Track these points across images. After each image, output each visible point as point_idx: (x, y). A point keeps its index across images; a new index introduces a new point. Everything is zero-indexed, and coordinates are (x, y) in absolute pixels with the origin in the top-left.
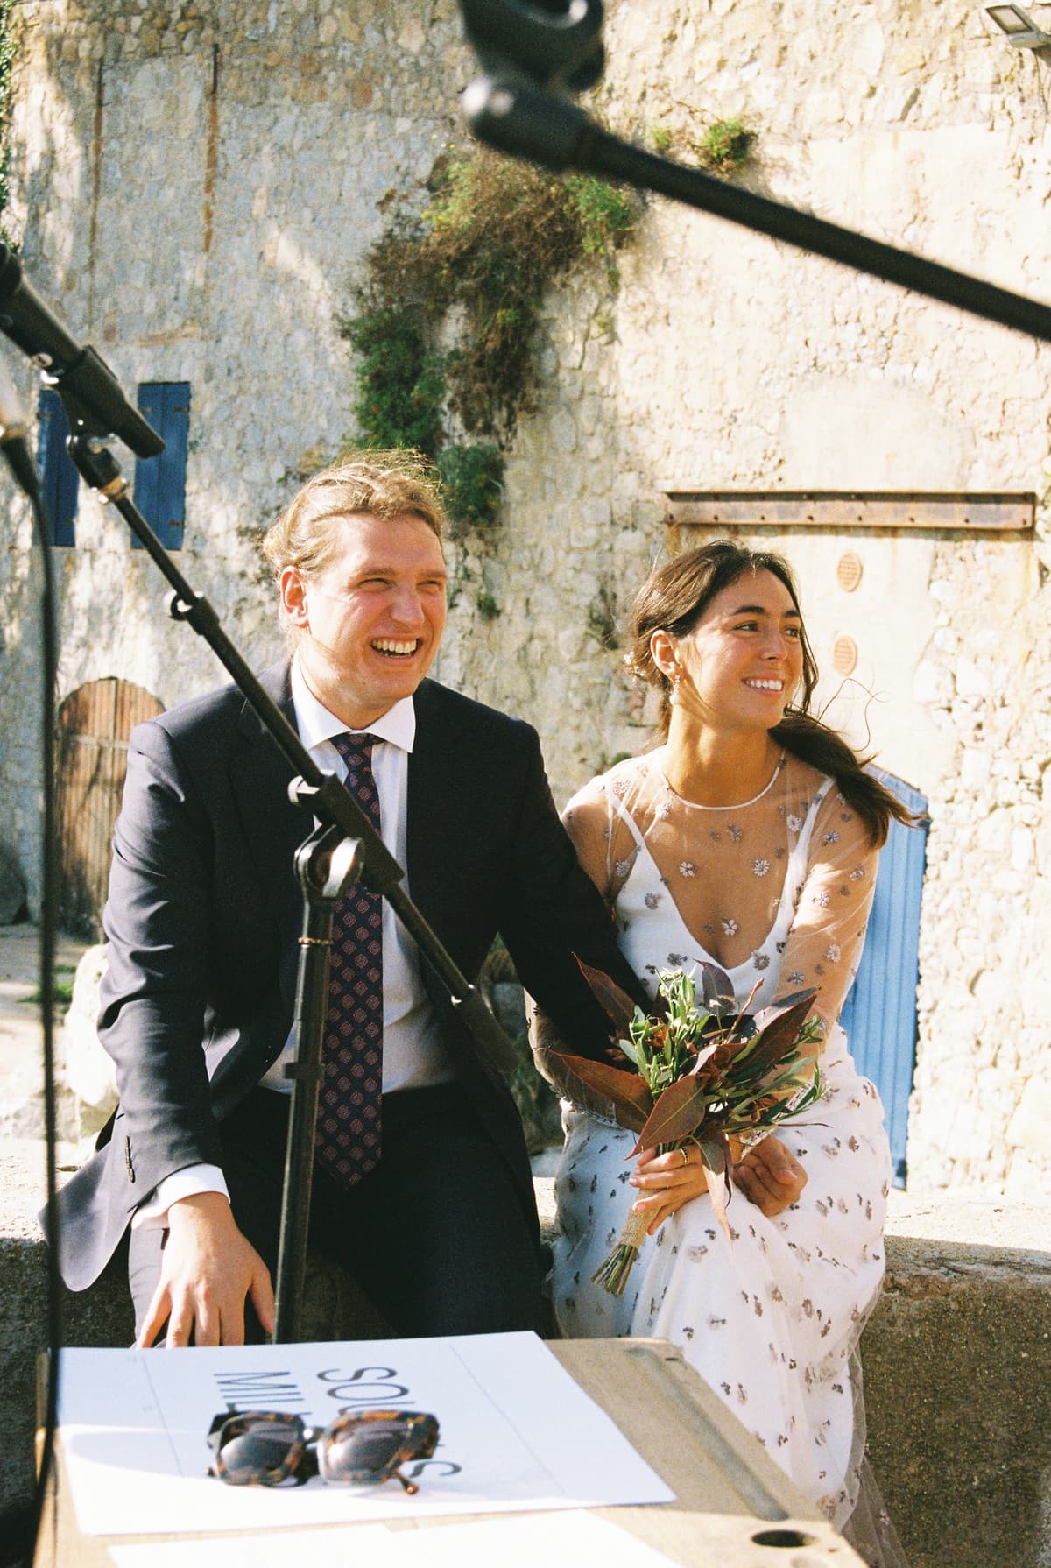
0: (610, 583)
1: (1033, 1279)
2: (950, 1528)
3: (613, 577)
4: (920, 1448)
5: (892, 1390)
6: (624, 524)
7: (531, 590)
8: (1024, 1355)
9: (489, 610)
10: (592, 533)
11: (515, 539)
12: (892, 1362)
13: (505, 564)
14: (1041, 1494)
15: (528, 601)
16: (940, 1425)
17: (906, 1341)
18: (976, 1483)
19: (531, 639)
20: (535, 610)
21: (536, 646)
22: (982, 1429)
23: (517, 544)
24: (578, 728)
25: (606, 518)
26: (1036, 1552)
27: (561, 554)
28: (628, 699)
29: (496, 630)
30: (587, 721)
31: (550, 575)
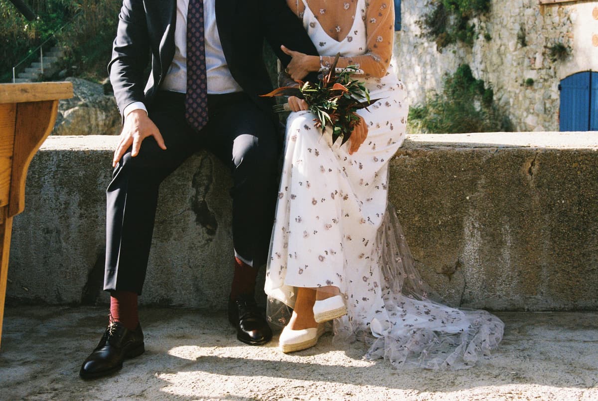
0: (524, 26)
1: (457, 149)
2: (432, 239)
3: (524, 24)
4: (419, 211)
5: (407, 191)
6: (527, 7)
7: (501, 31)
8: (455, 177)
9: (488, 38)
10: (517, 11)
11: (495, 15)
12: (407, 181)
13: (492, 23)
14: (464, 226)
15: (499, 34)
16: (425, 202)
17: (411, 173)
18: (440, 223)
19: (501, 46)
20: (501, 37)
21: (503, 48)
22: (441, 204)
23: (496, 17)
24: (516, 72)
25: (521, 5)
26: (464, 247)
27: (509, 18)
28: (530, 61)
29: (491, 44)
30: (519, 69)
31: (506, 25)
